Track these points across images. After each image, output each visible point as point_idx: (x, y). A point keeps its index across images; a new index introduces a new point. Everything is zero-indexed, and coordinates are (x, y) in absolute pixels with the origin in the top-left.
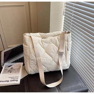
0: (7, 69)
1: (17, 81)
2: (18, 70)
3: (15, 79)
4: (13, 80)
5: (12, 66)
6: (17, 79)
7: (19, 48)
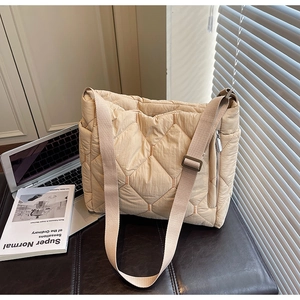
0: (26, 208)
1: (58, 242)
2: (59, 208)
3: (51, 238)
4: (45, 239)
5: (40, 195)
6: (58, 237)
7: (62, 142)
